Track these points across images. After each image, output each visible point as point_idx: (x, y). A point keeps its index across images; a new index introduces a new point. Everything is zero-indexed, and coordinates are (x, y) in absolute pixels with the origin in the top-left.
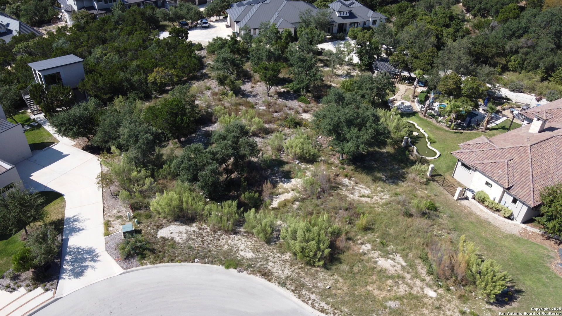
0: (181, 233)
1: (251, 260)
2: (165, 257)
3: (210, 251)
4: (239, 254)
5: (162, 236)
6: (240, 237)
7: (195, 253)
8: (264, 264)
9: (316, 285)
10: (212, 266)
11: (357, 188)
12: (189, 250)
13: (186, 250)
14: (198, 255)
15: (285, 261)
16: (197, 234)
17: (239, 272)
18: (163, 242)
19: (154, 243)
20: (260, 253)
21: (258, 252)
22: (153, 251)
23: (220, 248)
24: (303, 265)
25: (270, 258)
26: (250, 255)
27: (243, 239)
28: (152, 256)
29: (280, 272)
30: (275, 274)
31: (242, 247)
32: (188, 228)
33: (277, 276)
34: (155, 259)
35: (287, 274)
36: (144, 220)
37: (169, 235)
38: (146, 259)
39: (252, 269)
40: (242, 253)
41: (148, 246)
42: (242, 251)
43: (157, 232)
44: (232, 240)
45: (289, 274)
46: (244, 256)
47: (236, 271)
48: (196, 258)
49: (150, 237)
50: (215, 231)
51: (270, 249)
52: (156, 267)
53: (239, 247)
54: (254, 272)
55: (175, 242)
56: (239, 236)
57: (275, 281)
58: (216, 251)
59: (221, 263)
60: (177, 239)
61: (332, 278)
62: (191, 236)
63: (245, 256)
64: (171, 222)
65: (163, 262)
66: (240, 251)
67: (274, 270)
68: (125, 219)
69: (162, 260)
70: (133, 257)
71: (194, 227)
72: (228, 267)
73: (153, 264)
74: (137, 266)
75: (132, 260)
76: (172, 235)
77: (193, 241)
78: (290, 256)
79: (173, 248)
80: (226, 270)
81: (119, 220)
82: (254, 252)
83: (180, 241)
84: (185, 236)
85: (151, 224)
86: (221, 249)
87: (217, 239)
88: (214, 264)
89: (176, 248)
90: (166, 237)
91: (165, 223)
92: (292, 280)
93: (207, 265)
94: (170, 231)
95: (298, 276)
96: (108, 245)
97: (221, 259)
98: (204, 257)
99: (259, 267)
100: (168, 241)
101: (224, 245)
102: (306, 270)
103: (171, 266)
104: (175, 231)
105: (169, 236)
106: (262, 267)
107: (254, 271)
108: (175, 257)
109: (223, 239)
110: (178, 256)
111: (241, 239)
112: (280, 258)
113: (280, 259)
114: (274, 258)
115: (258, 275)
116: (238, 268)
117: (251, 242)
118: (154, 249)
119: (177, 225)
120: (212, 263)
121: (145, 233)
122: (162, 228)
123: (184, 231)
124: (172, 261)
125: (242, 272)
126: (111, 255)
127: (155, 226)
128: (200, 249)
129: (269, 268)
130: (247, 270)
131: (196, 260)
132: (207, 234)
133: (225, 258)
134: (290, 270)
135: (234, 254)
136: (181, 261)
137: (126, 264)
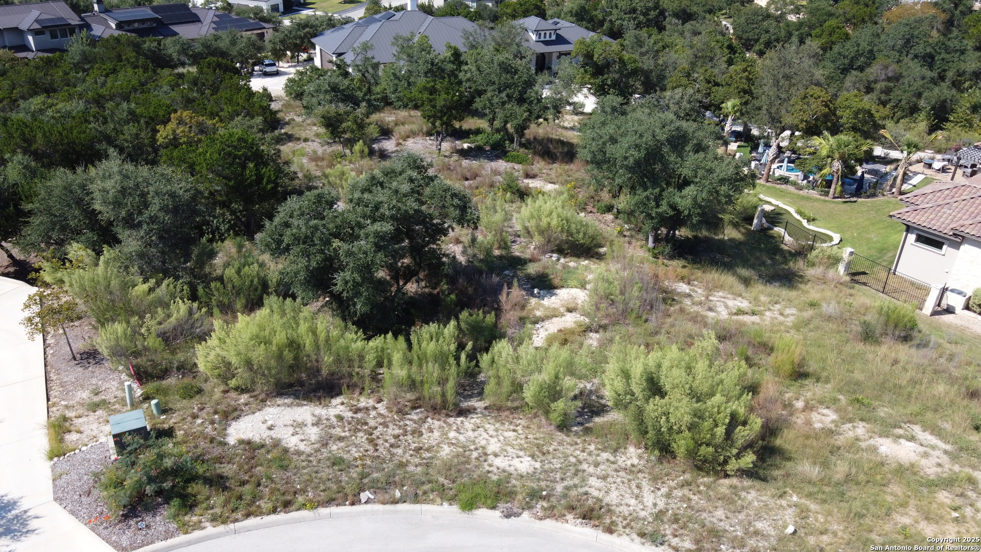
0: (302, 425)
1: (531, 476)
2: (261, 498)
3: (402, 465)
4: (490, 465)
5: (244, 437)
6: (478, 421)
7: (355, 475)
8: (575, 486)
9: (752, 529)
10: (417, 507)
11: (715, 299)
12: (336, 468)
13: (327, 470)
14: (366, 481)
15: (631, 470)
16: (350, 423)
17: (508, 516)
18: (248, 454)
19: (219, 460)
20: (550, 457)
21: (544, 454)
22: (218, 482)
23: (428, 455)
24: (687, 476)
25: (585, 466)
26: (524, 465)
27: (487, 426)
28: (218, 500)
29: (633, 502)
30: (621, 509)
31: (494, 446)
32: (319, 411)
33: (627, 513)
34: (231, 506)
35: (655, 505)
36: (179, 403)
37: (266, 434)
38: (197, 510)
39: (545, 504)
40: (500, 462)
41: (200, 469)
42: (496, 455)
43: (225, 429)
44: (458, 430)
45: (661, 505)
46: (508, 468)
47: (497, 513)
48: (362, 490)
49: (203, 444)
50: (402, 412)
51: (576, 444)
52: (235, 532)
53: (483, 448)
54: (555, 511)
55: (286, 450)
56: (475, 419)
57: (627, 530)
58: (420, 464)
59: (445, 495)
60: (292, 442)
61: (784, 503)
62: (333, 431)
63: (512, 470)
64: (263, 401)
65: (259, 513)
66: (491, 458)
67: (613, 498)
68: (117, 406)
69: (253, 508)
70: (152, 509)
71: (337, 407)
72: (469, 506)
73: (224, 523)
74: (168, 535)
75: (148, 519)
76: (274, 434)
77: (342, 444)
78: (640, 457)
79: (285, 468)
80: (464, 517)
81: (99, 412)
82: (533, 456)
83: (302, 447)
84: (313, 433)
85: (202, 409)
86: (431, 458)
87: (413, 432)
88: (425, 502)
89: (293, 465)
90: (257, 439)
91: (246, 404)
92: (676, 520)
93: (400, 506)
94: (265, 422)
95: (689, 507)
96: (61, 482)
97: (443, 485)
98: (388, 483)
99: (565, 496)
100: (263, 451)
101: (438, 445)
102: (702, 488)
103: (286, 523)
104: (280, 423)
105: (264, 436)
106: (573, 493)
107: (552, 508)
108: (295, 493)
109: (431, 430)
110: (304, 491)
111: (483, 427)
112: (613, 463)
113: (616, 466)
114: (597, 465)
115: (570, 517)
116: (502, 505)
117: (514, 431)
118: (221, 477)
119: (285, 405)
120: (416, 499)
121: (186, 434)
122: (238, 417)
123: (310, 420)
124: (287, 505)
125: (518, 515)
126: (72, 512)
127: (216, 413)
128: (369, 463)
129: (595, 493)
130: (529, 507)
131: (364, 496)
132: (380, 420)
133: (454, 482)
134: (659, 493)
135: (476, 467)
136: (315, 505)
137: (129, 533)
